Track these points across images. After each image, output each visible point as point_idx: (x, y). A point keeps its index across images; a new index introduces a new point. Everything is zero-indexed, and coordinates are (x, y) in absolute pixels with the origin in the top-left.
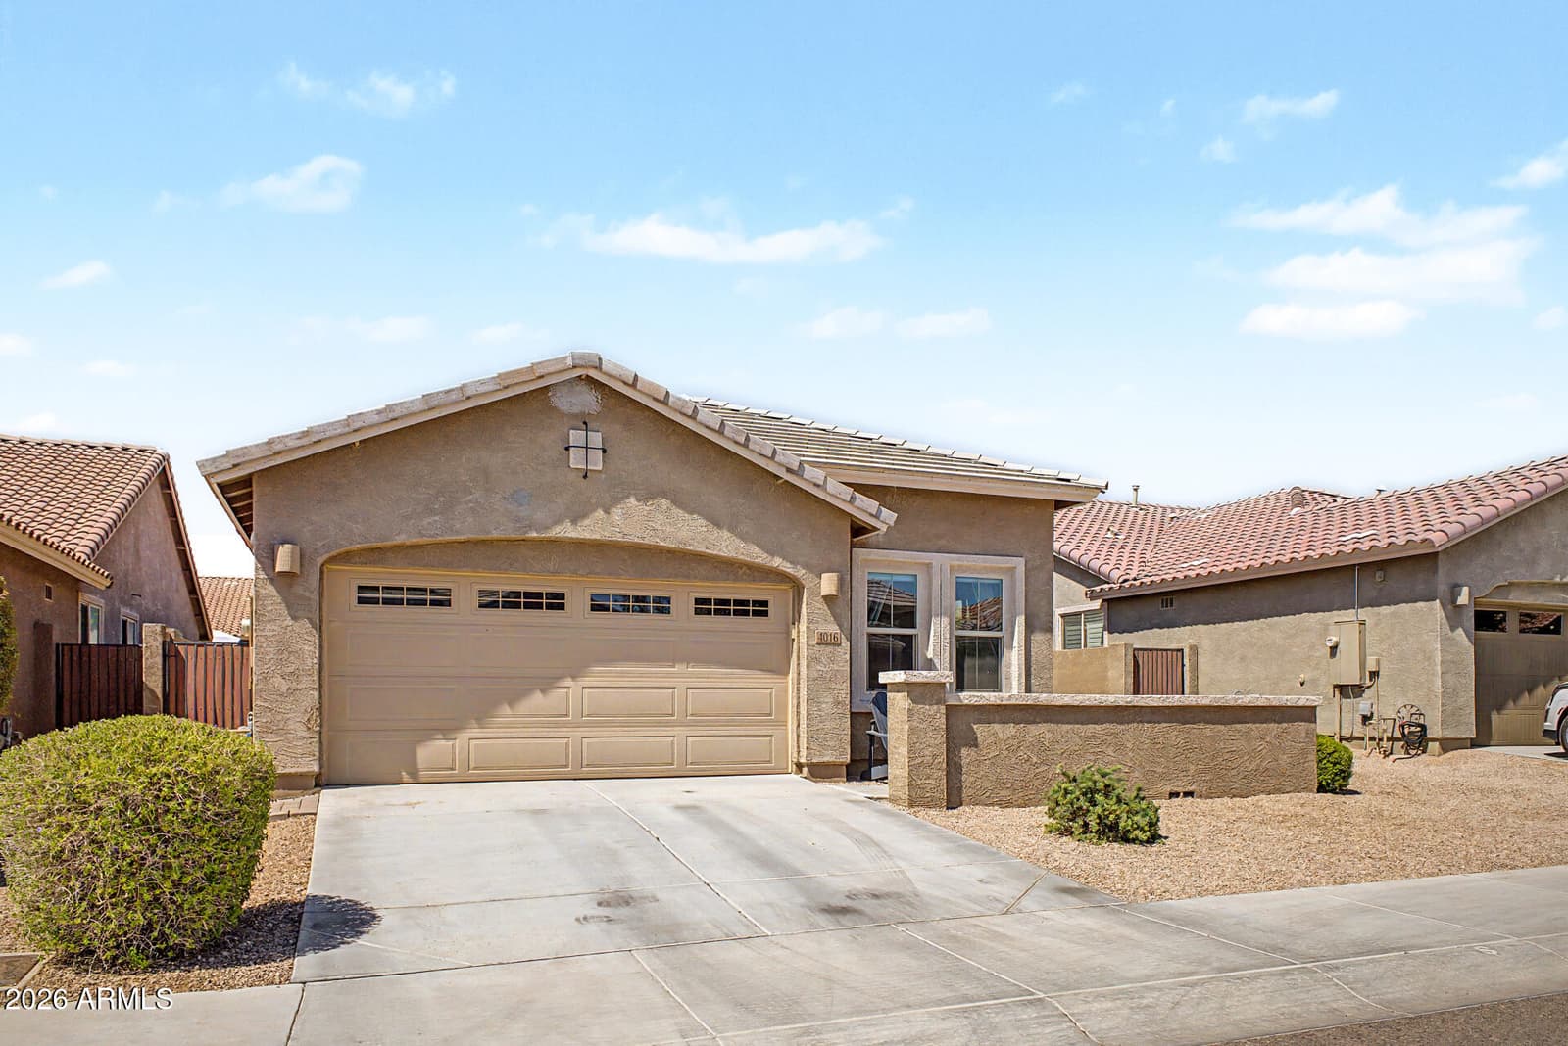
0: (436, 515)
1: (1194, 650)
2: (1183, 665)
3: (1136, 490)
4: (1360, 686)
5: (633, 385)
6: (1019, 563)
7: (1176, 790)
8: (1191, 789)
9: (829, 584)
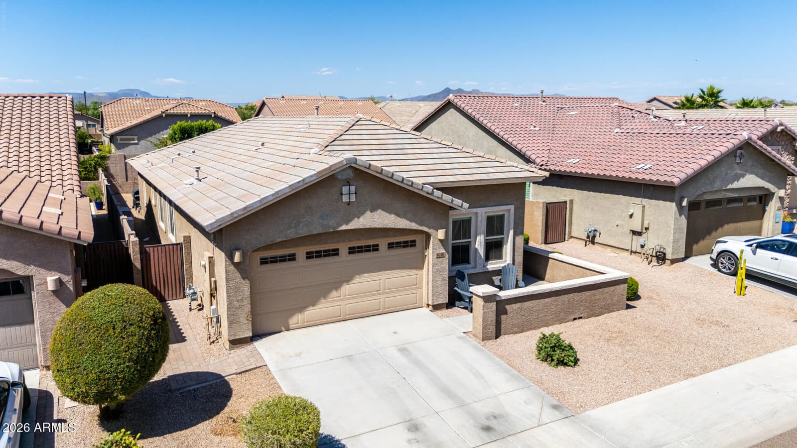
0: (292, 228)
1: (571, 201)
2: (566, 208)
3: (542, 92)
4: (641, 232)
5: (369, 168)
6: (512, 207)
7: (576, 317)
8: (581, 316)
9: (441, 234)
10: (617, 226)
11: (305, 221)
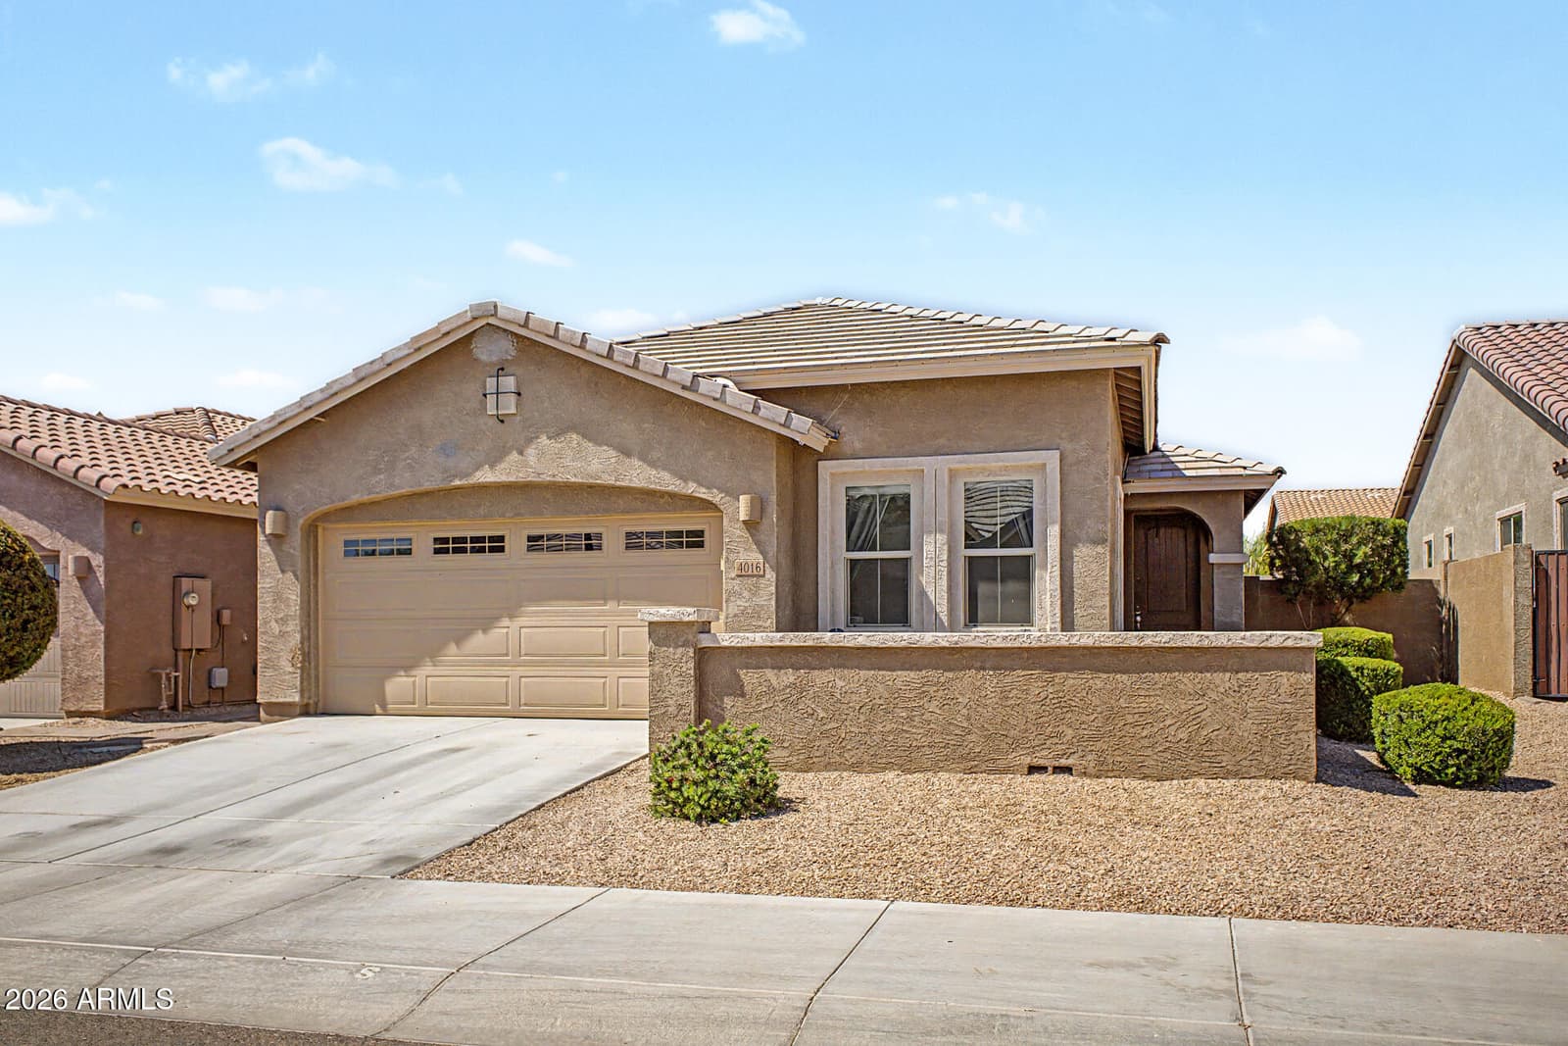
0: (382, 473)
5: (527, 325)
7: (1040, 762)
8: (1070, 762)
9: (744, 508)
11: (408, 458)
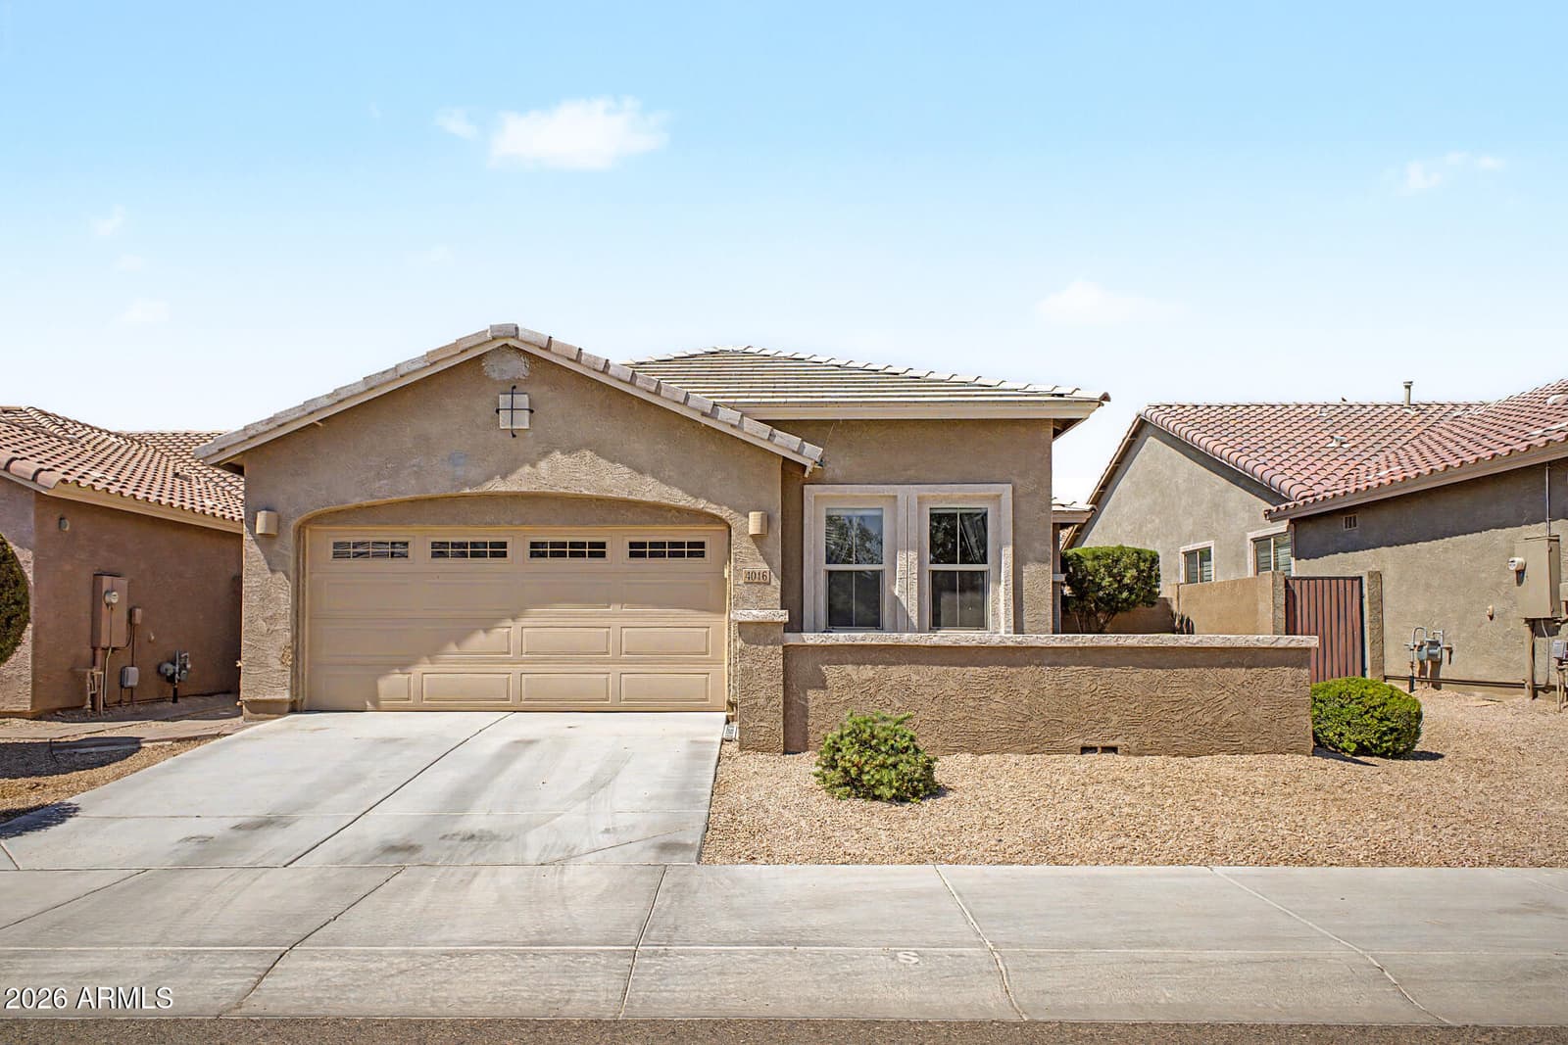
0: (385, 479)
1: (1377, 577)
2: (1362, 597)
3: (1408, 387)
4: (1553, 620)
5: (548, 348)
6: (1006, 491)
7: (1094, 744)
8: (1113, 743)
9: (754, 523)
10: (1491, 618)
11: (413, 465)
